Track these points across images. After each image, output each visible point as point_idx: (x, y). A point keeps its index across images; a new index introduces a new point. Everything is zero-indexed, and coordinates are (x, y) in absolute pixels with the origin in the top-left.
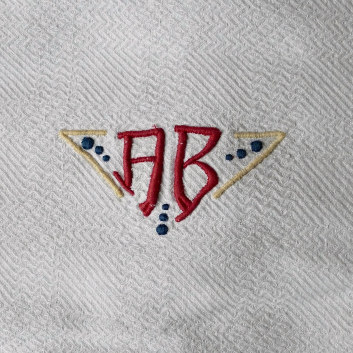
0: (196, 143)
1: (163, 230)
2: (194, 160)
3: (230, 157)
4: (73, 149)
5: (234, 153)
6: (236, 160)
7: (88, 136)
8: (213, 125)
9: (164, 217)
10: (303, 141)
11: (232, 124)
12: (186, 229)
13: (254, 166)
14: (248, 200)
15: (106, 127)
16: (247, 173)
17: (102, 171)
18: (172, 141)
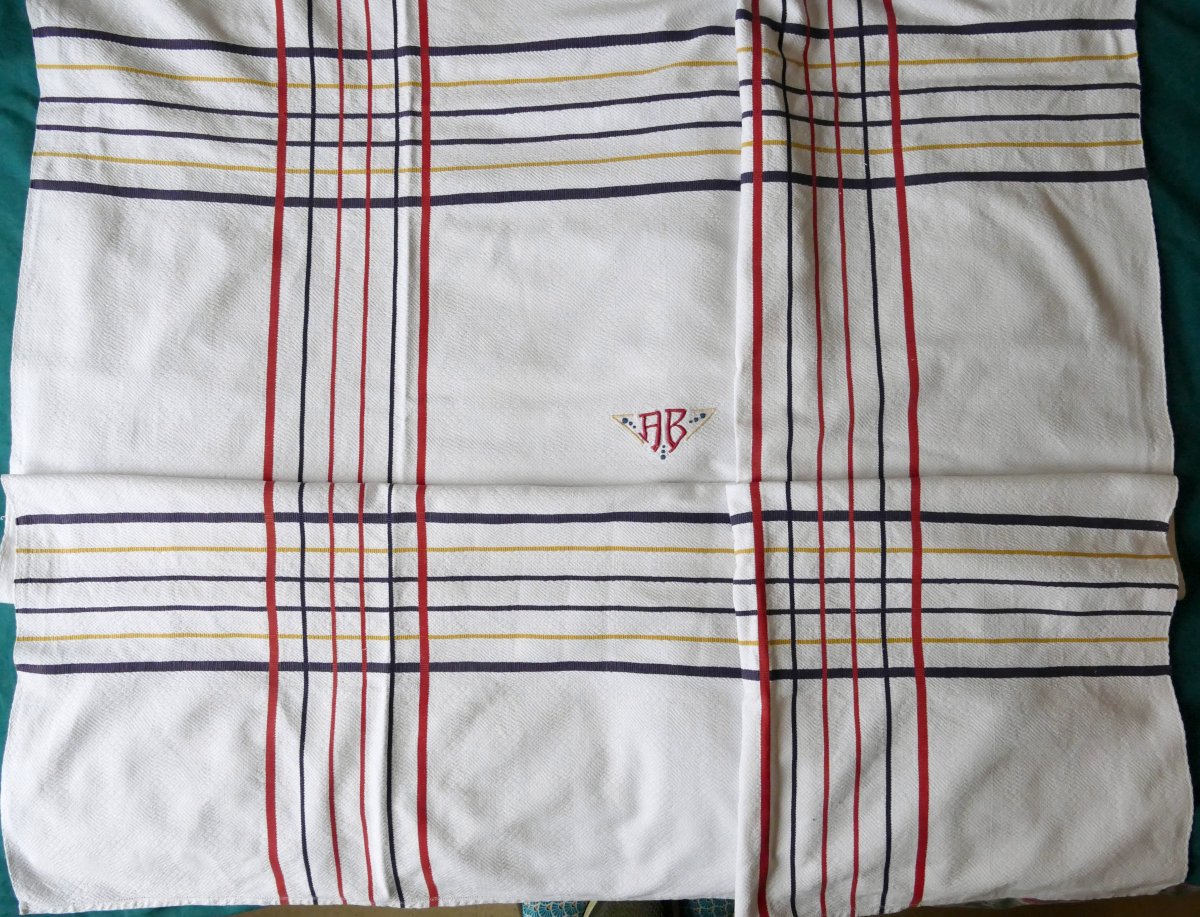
0: (675, 416)
1: (663, 457)
2: (675, 424)
3: (691, 422)
4: (618, 424)
5: (693, 420)
6: (694, 423)
7: (625, 417)
9: (663, 452)
10: (724, 412)
11: (691, 407)
12: (674, 456)
13: (703, 425)
14: (701, 440)
15: (633, 412)
16: (699, 428)
17: (633, 433)
18: (664, 416)
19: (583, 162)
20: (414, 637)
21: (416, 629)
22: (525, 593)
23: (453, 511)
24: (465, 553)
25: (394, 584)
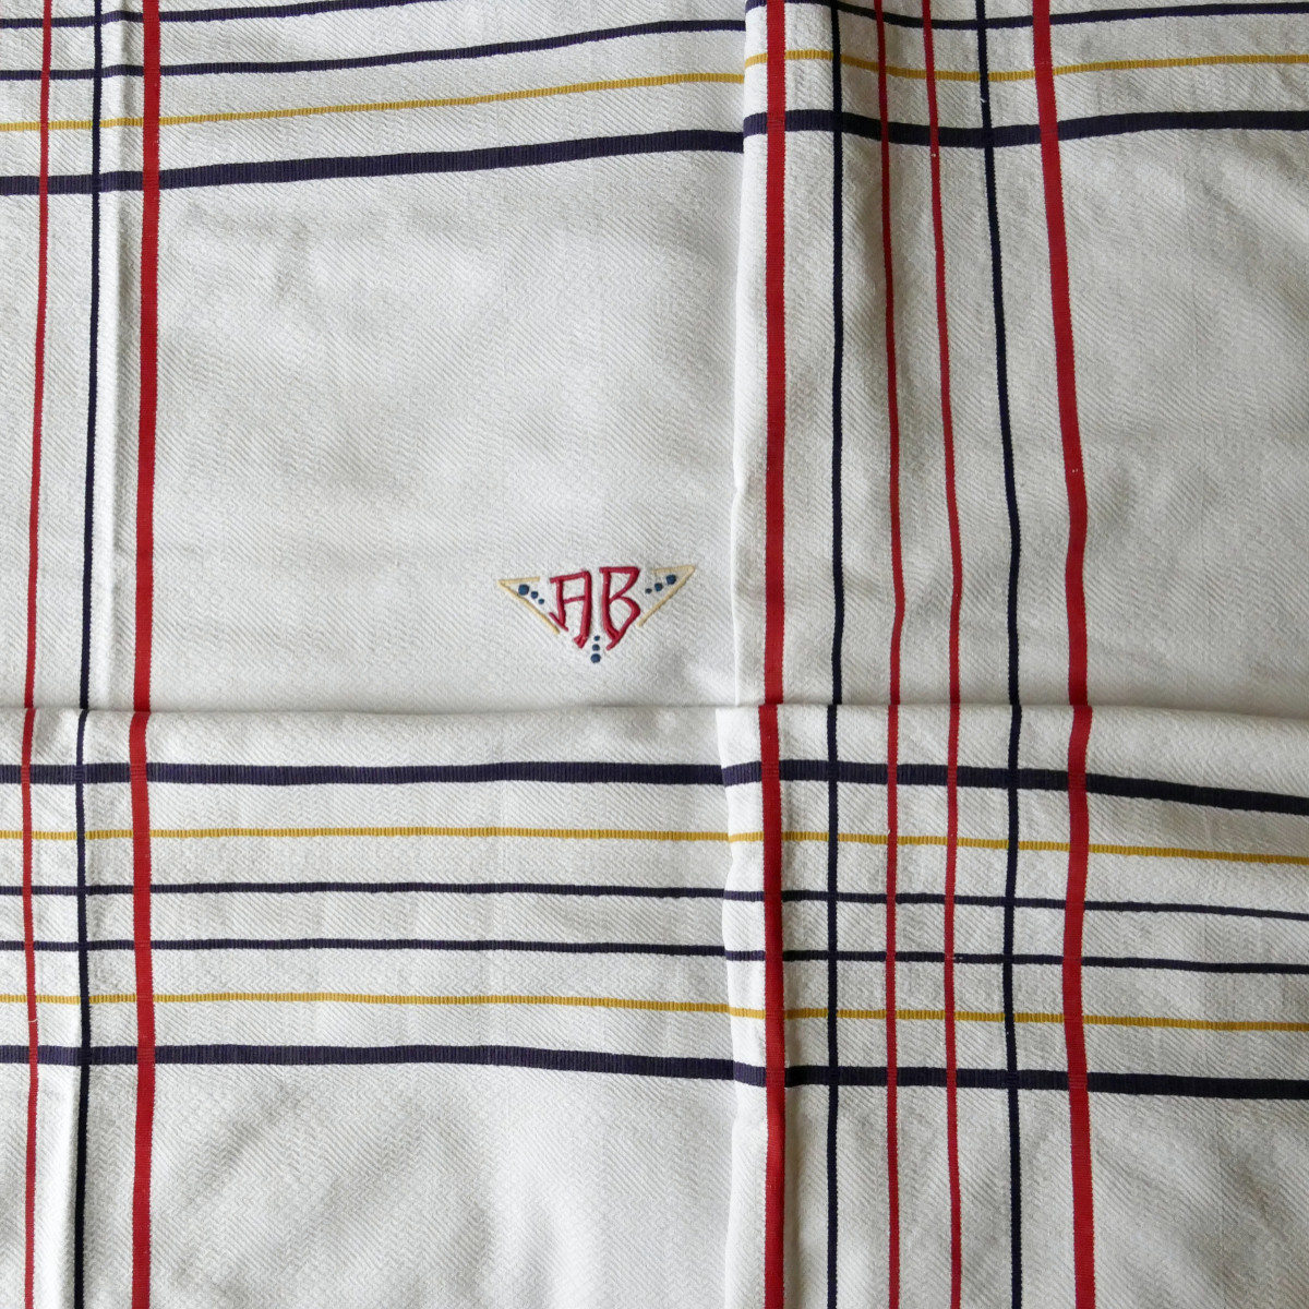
0: (619, 581)
1: (596, 658)
2: (618, 596)
3: (649, 591)
4: (511, 596)
5: (652, 587)
6: (654, 592)
7: (523, 583)
8: (632, 565)
9: (596, 647)
10: (712, 572)
11: (649, 562)
12: (616, 656)
13: (671, 597)
14: (667, 626)
15: (539, 573)
16: (664, 603)
17: (539, 612)
18: (598, 582)
19: (444, 103)
20: (126, 998)
21: (129, 984)
22: (335, 915)
23: (198, 762)
24: (222, 839)
25: (89, 899)
